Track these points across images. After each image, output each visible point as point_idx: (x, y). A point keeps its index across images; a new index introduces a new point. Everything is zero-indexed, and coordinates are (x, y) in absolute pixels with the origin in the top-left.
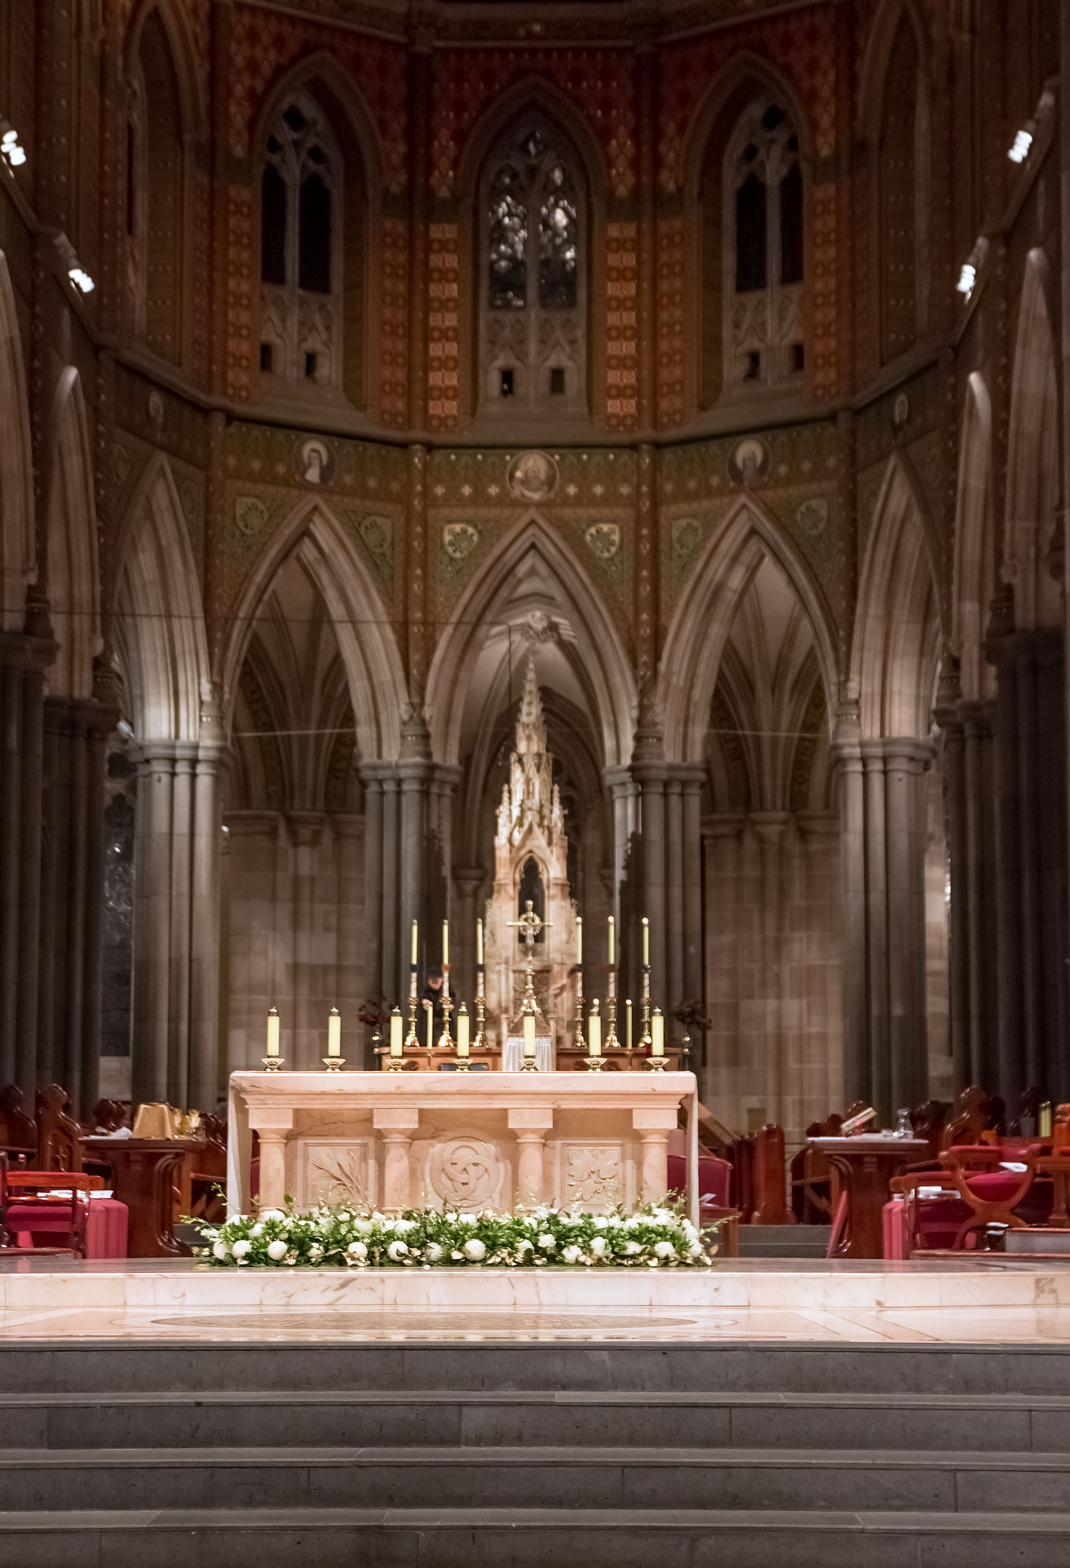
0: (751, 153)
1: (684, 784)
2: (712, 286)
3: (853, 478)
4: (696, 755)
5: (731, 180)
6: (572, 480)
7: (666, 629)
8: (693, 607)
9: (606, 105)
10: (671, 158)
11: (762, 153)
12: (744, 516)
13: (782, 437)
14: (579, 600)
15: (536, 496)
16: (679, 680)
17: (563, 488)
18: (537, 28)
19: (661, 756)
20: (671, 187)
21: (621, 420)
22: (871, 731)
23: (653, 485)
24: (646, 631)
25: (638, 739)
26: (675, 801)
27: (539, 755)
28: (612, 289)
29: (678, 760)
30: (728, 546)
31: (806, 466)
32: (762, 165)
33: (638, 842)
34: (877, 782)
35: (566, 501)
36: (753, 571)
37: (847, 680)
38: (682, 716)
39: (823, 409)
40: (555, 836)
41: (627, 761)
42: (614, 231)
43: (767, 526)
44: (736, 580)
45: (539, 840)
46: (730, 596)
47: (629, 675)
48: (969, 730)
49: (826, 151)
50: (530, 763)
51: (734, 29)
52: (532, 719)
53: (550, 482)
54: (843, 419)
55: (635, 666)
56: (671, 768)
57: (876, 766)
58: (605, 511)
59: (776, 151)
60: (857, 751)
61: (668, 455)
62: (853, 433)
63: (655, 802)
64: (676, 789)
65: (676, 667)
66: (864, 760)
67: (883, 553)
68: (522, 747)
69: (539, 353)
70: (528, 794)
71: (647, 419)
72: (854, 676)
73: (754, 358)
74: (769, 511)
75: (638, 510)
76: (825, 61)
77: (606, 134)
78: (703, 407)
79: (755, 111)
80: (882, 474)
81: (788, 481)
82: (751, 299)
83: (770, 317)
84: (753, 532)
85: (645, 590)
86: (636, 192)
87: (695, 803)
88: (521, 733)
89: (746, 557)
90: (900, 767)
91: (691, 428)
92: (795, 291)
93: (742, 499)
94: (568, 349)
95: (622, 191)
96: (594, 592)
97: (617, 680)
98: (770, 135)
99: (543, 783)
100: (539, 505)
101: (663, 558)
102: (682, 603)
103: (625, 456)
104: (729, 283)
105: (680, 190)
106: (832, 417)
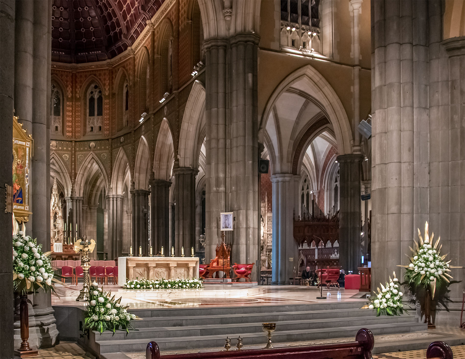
0: (92, 93)
1: (79, 200)
2: (85, 115)
3: (112, 150)
4: (82, 195)
5: (88, 97)
6: (60, 146)
7: (77, 174)
8: (82, 170)
9: (67, 81)
10: (78, 92)
11: (94, 93)
12: (91, 155)
13: (98, 142)
14: (61, 167)
15: (54, 149)
16: (79, 182)
17: (59, 148)
18: (55, 66)
19: (76, 195)
20: (78, 97)
21: (69, 136)
22: (114, 193)
23: (75, 148)
24: (73, 174)
25: (72, 192)
26: (78, 203)
27: (57, 194)
28: (68, 113)
29: (78, 196)
30: (88, 160)
31: (103, 147)
32: (94, 95)
33: (72, 210)
34: (115, 201)
35: (59, 150)
36: (92, 164)
37: (110, 184)
38: (79, 189)
39: (107, 138)
40: (60, 209)
41: (70, 196)
42: (68, 103)
43: (96, 157)
44: (89, 166)
45: (57, 209)
46: (88, 169)
47: (70, 181)
48: (136, 194)
49: (107, 94)
50: (55, 196)
51: (91, 71)
52: (56, 188)
53: (56, 146)
54: (110, 140)
55: (71, 180)
56: (78, 197)
57: (115, 199)
58: (66, 152)
59: (97, 93)
60: (112, 196)
61: (77, 143)
62: (112, 143)
63: (75, 203)
64: (78, 201)
65: (78, 180)
66: (113, 198)
67: (118, 163)
68: (54, 193)
69: (54, 123)
70: (55, 201)
71: (74, 137)
72: (111, 184)
73: (92, 128)
74: (96, 155)
75: (72, 152)
76: (107, 79)
77: (67, 86)
78: (84, 136)
79: (93, 85)
80: (118, 150)
81: (100, 150)
82: (92, 118)
83: (95, 121)
84: (93, 158)
85: (73, 166)
86: (72, 97)
87: (81, 203)
88: (53, 190)
89: (91, 162)
90: (119, 199)
91: (82, 139)
92: (100, 117)
93: (91, 152)
94: (59, 123)
95: (69, 96)
96: (64, 166)
97: (68, 182)
98: (96, 90)
99: (58, 199)
100: (54, 150)
101: (76, 161)
102: (80, 169)
103: (70, 143)
104: (88, 115)
105: (80, 97)
106: (108, 140)
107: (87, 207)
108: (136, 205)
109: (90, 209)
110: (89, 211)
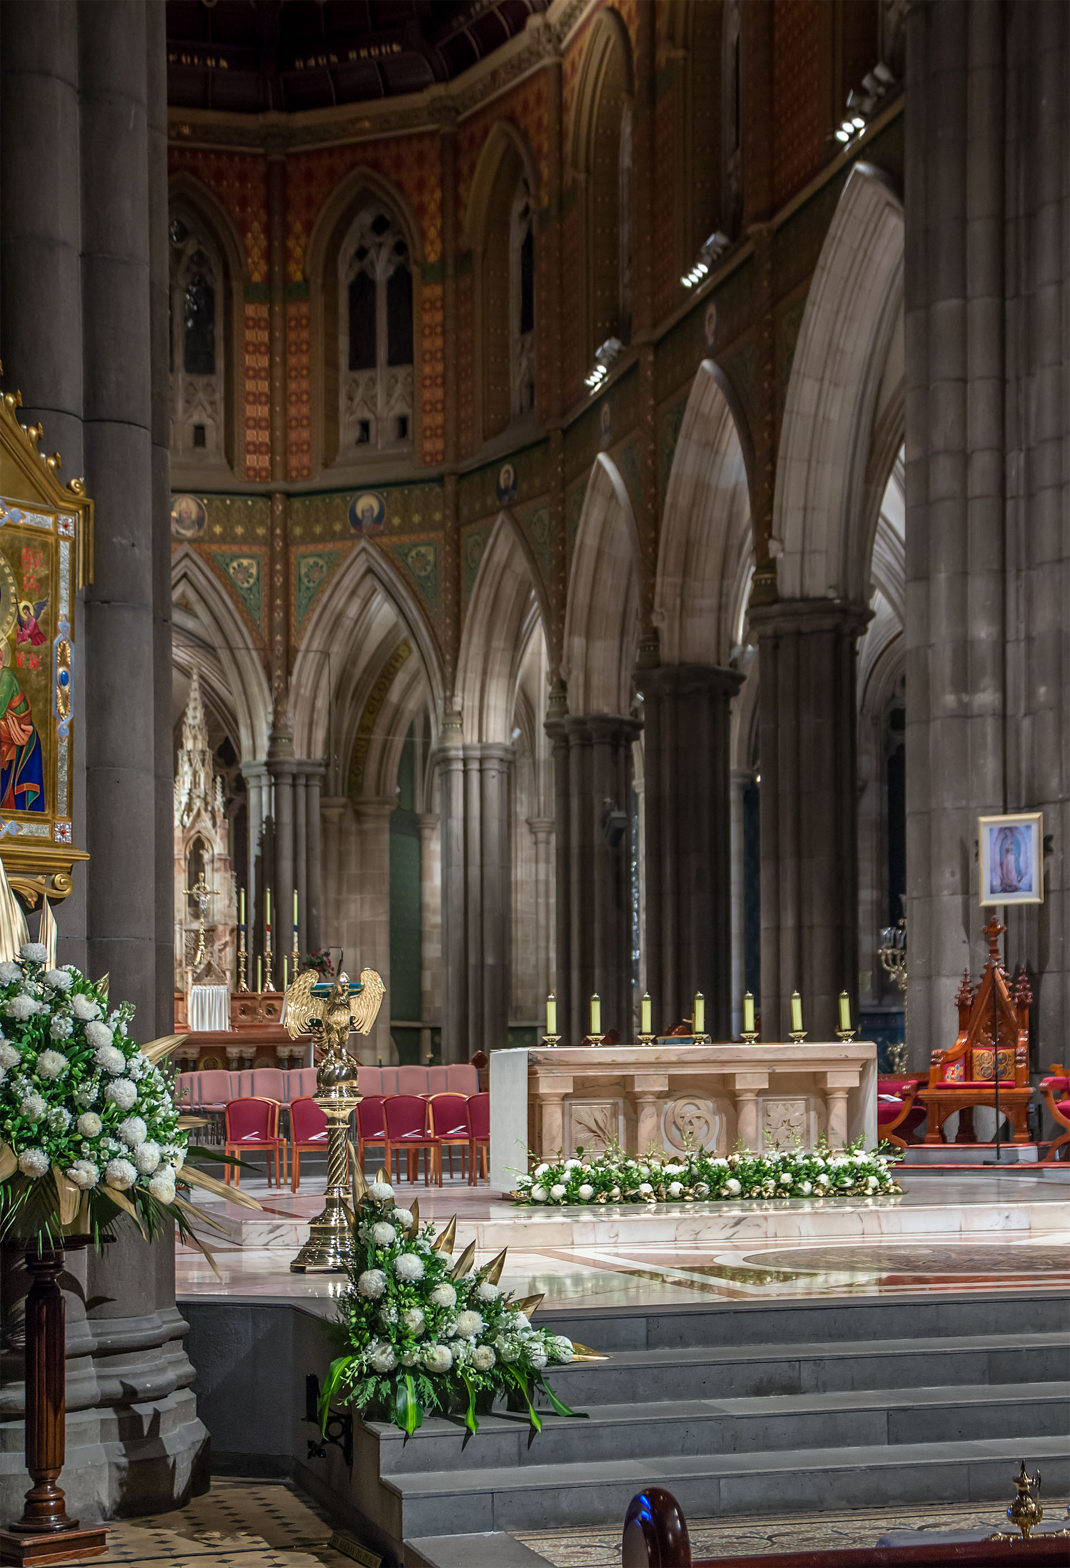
0: (361, 253)
1: (309, 777)
2: (332, 363)
3: (457, 530)
4: (319, 754)
5: (345, 276)
6: (217, 521)
7: (296, 650)
8: (319, 631)
9: (243, 203)
10: (298, 252)
11: (372, 254)
12: (363, 557)
13: (396, 493)
15: (188, 533)
16: (305, 692)
18: (186, 130)
19: (292, 754)
20: (298, 276)
21: (258, 472)
22: (471, 737)
23: (285, 528)
24: (279, 652)
25: (273, 739)
26: (301, 791)
27: (203, 752)
28: (249, 360)
29: (304, 757)
30: (349, 581)
31: (416, 519)
32: (372, 264)
33: (272, 825)
34: (475, 777)
35: (213, 539)
36: (366, 603)
37: (453, 695)
38: (307, 721)
39: (433, 472)
40: (218, 821)
41: (263, 757)
42: (250, 311)
43: (383, 567)
44: (353, 610)
45: (206, 822)
46: (348, 623)
47: (265, 685)
48: (573, 740)
49: (433, 258)
50: (197, 758)
51: (353, 147)
52: (197, 721)
53: (200, 522)
54: (450, 484)
55: (270, 679)
56: (300, 764)
57: (475, 766)
58: (246, 549)
59: (385, 254)
60: (461, 753)
61: (297, 504)
62: (457, 495)
63: (286, 792)
64: (303, 781)
65: (303, 681)
66: (465, 761)
67: (487, 593)
68: (189, 744)
69: (185, 411)
70: (195, 783)
71: (279, 473)
72: (458, 693)
73: (365, 426)
74: (384, 554)
75: (272, 548)
76: (433, 181)
77: (244, 228)
78: (326, 465)
79: (366, 218)
80: (491, 529)
81: (401, 530)
82: (363, 376)
83: (380, 390)
84: (370, 571)
85: (278, 616)
86: (269, 277)
87: (316, 792)
88: (187, 731)
89: (362, 591)
90: (493, 767)
91: (317, 482)
92: (401, 372)
93: (363, 543)
94: (209, 410)
95: (257, 277)
96: (237, 617)
97: (255, 689)
98: (378, 240)
99: (207, 776)
101: (293, 589)
102: (310, 628)
103: (261, 503)
104: (344, 361)
105: (306, 280)
106: (440, 480)
107: (344, 806)
108: (574, 790)
109: (359, 815)
110: (353, 827)
